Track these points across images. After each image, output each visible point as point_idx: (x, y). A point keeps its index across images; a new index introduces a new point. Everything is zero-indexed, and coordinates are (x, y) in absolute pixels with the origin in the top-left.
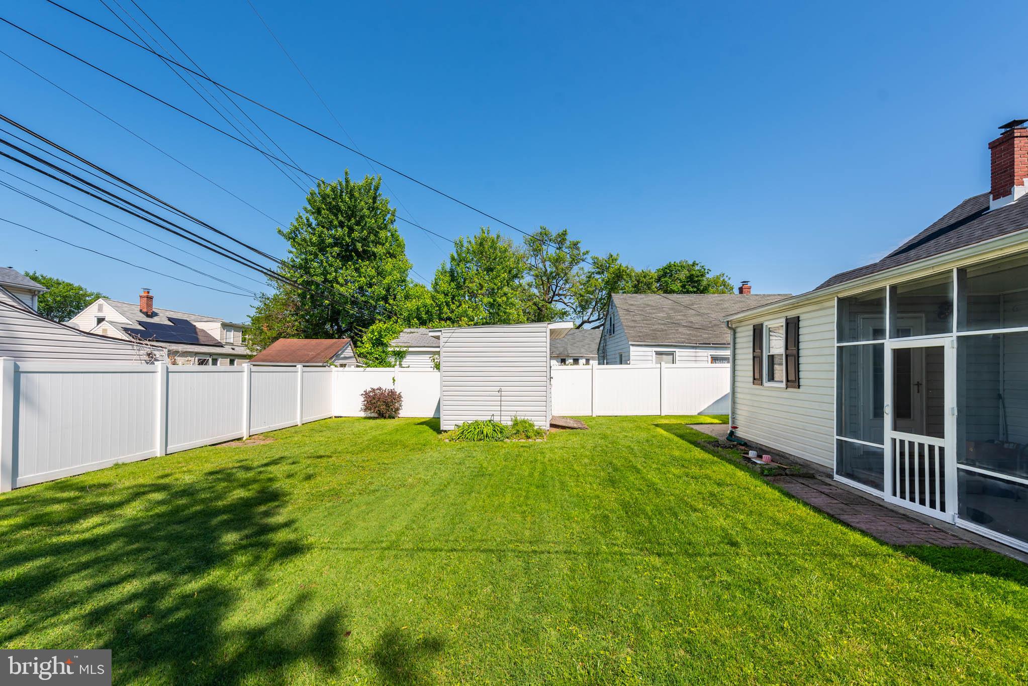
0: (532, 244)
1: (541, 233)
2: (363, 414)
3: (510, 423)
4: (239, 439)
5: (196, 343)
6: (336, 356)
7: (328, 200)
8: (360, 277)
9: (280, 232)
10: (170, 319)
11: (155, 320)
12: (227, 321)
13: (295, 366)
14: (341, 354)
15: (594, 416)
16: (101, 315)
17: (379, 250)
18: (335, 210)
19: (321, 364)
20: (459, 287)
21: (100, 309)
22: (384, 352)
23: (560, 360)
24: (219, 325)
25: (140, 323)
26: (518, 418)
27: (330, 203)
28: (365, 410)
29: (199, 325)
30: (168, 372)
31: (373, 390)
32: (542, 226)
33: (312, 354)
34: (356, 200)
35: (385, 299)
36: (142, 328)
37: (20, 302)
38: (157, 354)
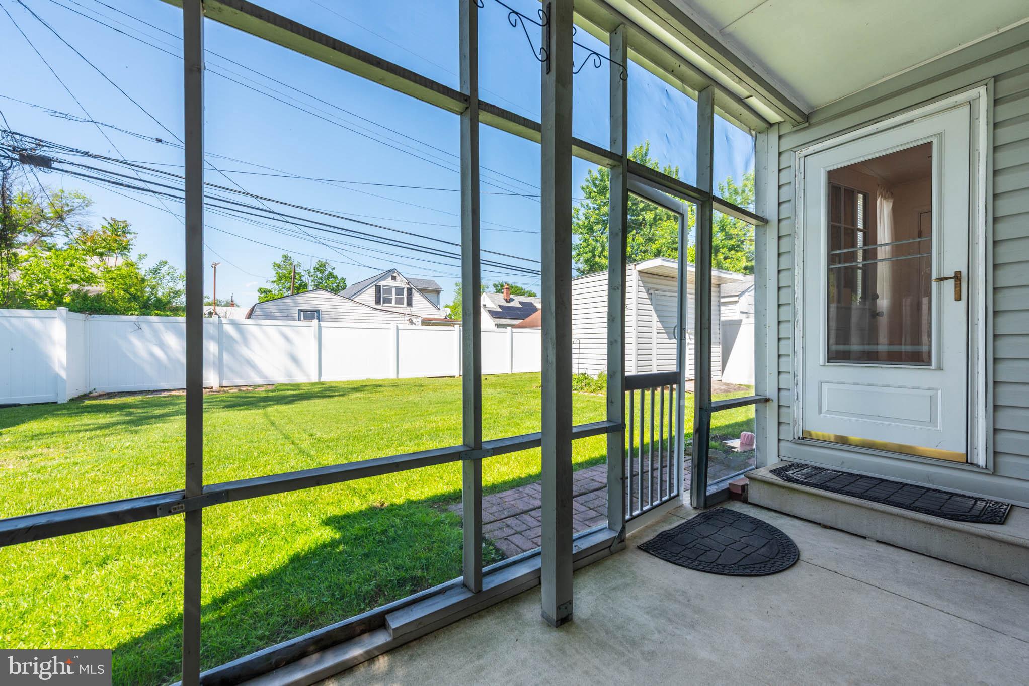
10: (521, 303)
11: (512, 304)
16: (484, 303)
21: (484, 299)
25: (500, 306)
29: (538, 306)
36: (500, 310)
37: (426, 298)
38: (414, 320)
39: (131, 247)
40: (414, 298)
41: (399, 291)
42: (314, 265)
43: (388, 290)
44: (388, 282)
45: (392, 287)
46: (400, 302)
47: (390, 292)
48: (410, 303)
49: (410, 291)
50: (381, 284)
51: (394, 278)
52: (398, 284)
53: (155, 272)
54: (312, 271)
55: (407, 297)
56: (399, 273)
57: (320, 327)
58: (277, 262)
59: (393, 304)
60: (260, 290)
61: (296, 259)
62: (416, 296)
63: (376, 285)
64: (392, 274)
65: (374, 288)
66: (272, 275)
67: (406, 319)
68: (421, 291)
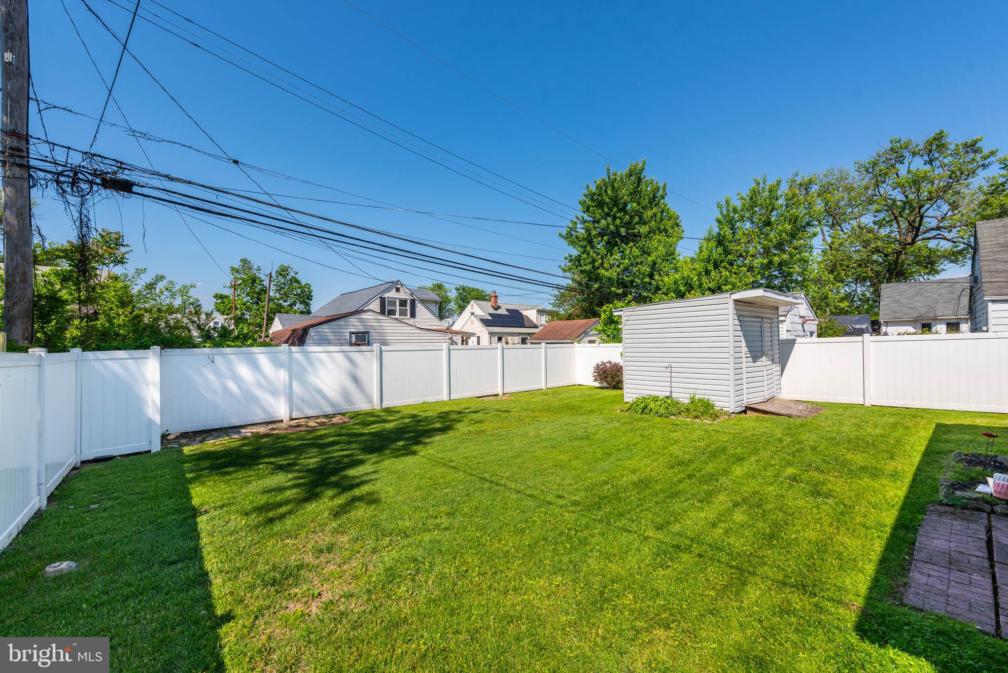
0: (870, 170)
1: (892, 149)
2: (597, 384)
3: (686, 401)
4: (497, 395)
5: (522, 326)
6: (586, 333)
7: (596, 197)
8: (624, 259)
9: (560, 235)
10: (508, 310)
11: (499, 312)
12: (541, 308)
13: (540, 343)
14: (590, 331)
15: (867, 404)
16: (472, 311)
17: (643, 230)
18: (601, 204)
19: (570, 341)
20: (727, 252)
21: (472, 308)
22: (615, 329)
23: (919, 325)
24: (535, 311)
25: (490, 315)
26: (697, 397)
27: (598, 199)
28: (596, 380)
29: (524, 313)
30: (449, 350)
31: (603, 363)
32: (892, 138)
33: (567, 333)
34: (617, 192)
35: (651, 276)
36: (490, 318)
37: (428, 309)
38: (455, 338)
39: (125, 260)
40: (417, 309)
41: (403, 303)
42: (276, 268)
43: (393, 303)
44: (392, 294)
45: (396, 298)
46: (403, 313)
47: (394, 304)
48: (413, 315)
49: (413, 302)
50: (386, 295)
51: (398, 290)
52: (402, 295)
53: (151, 286)
54: (274, 275)
55: (411, 309)
56: (402, 285)
57: (381, 351)
58: (235, 267)
59: (397, 316)
60: (216, 296)
61: (255, 263)
62: (419, 307)
63: (381, 297)
64: (396, 286)
65: (379, 300)
66: (229, 279)
67: (447, 337)
68: (423, 302)
